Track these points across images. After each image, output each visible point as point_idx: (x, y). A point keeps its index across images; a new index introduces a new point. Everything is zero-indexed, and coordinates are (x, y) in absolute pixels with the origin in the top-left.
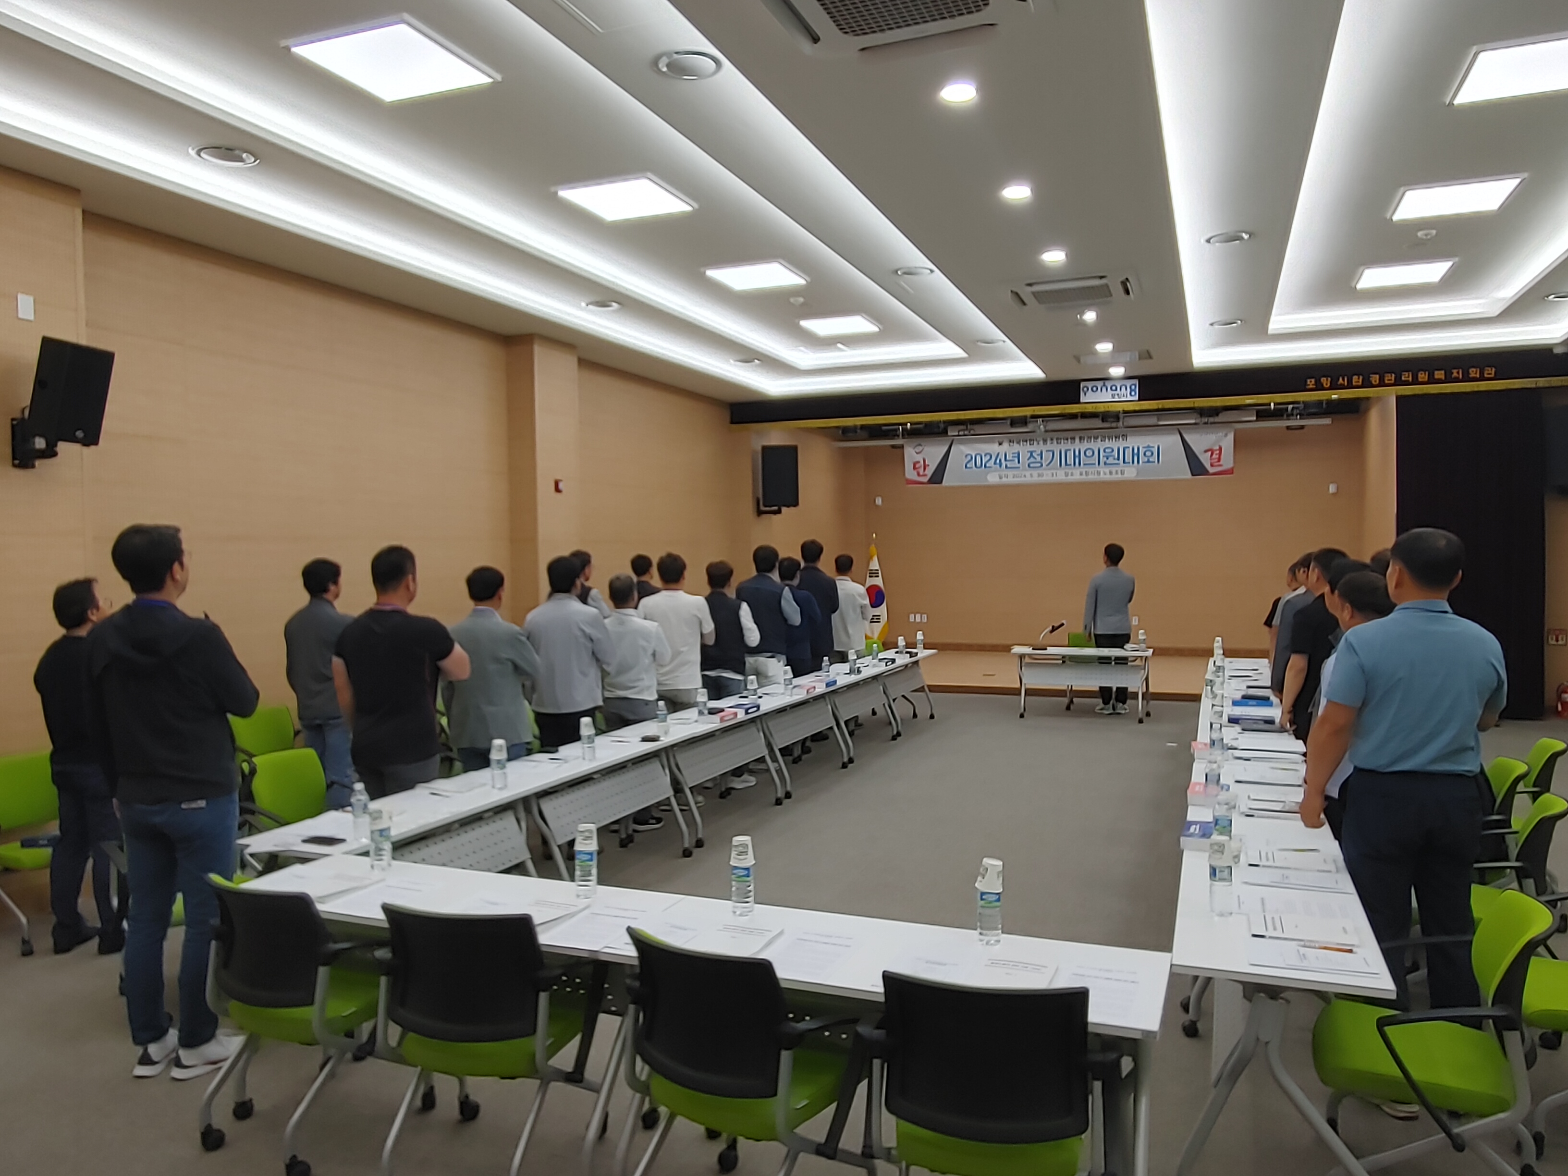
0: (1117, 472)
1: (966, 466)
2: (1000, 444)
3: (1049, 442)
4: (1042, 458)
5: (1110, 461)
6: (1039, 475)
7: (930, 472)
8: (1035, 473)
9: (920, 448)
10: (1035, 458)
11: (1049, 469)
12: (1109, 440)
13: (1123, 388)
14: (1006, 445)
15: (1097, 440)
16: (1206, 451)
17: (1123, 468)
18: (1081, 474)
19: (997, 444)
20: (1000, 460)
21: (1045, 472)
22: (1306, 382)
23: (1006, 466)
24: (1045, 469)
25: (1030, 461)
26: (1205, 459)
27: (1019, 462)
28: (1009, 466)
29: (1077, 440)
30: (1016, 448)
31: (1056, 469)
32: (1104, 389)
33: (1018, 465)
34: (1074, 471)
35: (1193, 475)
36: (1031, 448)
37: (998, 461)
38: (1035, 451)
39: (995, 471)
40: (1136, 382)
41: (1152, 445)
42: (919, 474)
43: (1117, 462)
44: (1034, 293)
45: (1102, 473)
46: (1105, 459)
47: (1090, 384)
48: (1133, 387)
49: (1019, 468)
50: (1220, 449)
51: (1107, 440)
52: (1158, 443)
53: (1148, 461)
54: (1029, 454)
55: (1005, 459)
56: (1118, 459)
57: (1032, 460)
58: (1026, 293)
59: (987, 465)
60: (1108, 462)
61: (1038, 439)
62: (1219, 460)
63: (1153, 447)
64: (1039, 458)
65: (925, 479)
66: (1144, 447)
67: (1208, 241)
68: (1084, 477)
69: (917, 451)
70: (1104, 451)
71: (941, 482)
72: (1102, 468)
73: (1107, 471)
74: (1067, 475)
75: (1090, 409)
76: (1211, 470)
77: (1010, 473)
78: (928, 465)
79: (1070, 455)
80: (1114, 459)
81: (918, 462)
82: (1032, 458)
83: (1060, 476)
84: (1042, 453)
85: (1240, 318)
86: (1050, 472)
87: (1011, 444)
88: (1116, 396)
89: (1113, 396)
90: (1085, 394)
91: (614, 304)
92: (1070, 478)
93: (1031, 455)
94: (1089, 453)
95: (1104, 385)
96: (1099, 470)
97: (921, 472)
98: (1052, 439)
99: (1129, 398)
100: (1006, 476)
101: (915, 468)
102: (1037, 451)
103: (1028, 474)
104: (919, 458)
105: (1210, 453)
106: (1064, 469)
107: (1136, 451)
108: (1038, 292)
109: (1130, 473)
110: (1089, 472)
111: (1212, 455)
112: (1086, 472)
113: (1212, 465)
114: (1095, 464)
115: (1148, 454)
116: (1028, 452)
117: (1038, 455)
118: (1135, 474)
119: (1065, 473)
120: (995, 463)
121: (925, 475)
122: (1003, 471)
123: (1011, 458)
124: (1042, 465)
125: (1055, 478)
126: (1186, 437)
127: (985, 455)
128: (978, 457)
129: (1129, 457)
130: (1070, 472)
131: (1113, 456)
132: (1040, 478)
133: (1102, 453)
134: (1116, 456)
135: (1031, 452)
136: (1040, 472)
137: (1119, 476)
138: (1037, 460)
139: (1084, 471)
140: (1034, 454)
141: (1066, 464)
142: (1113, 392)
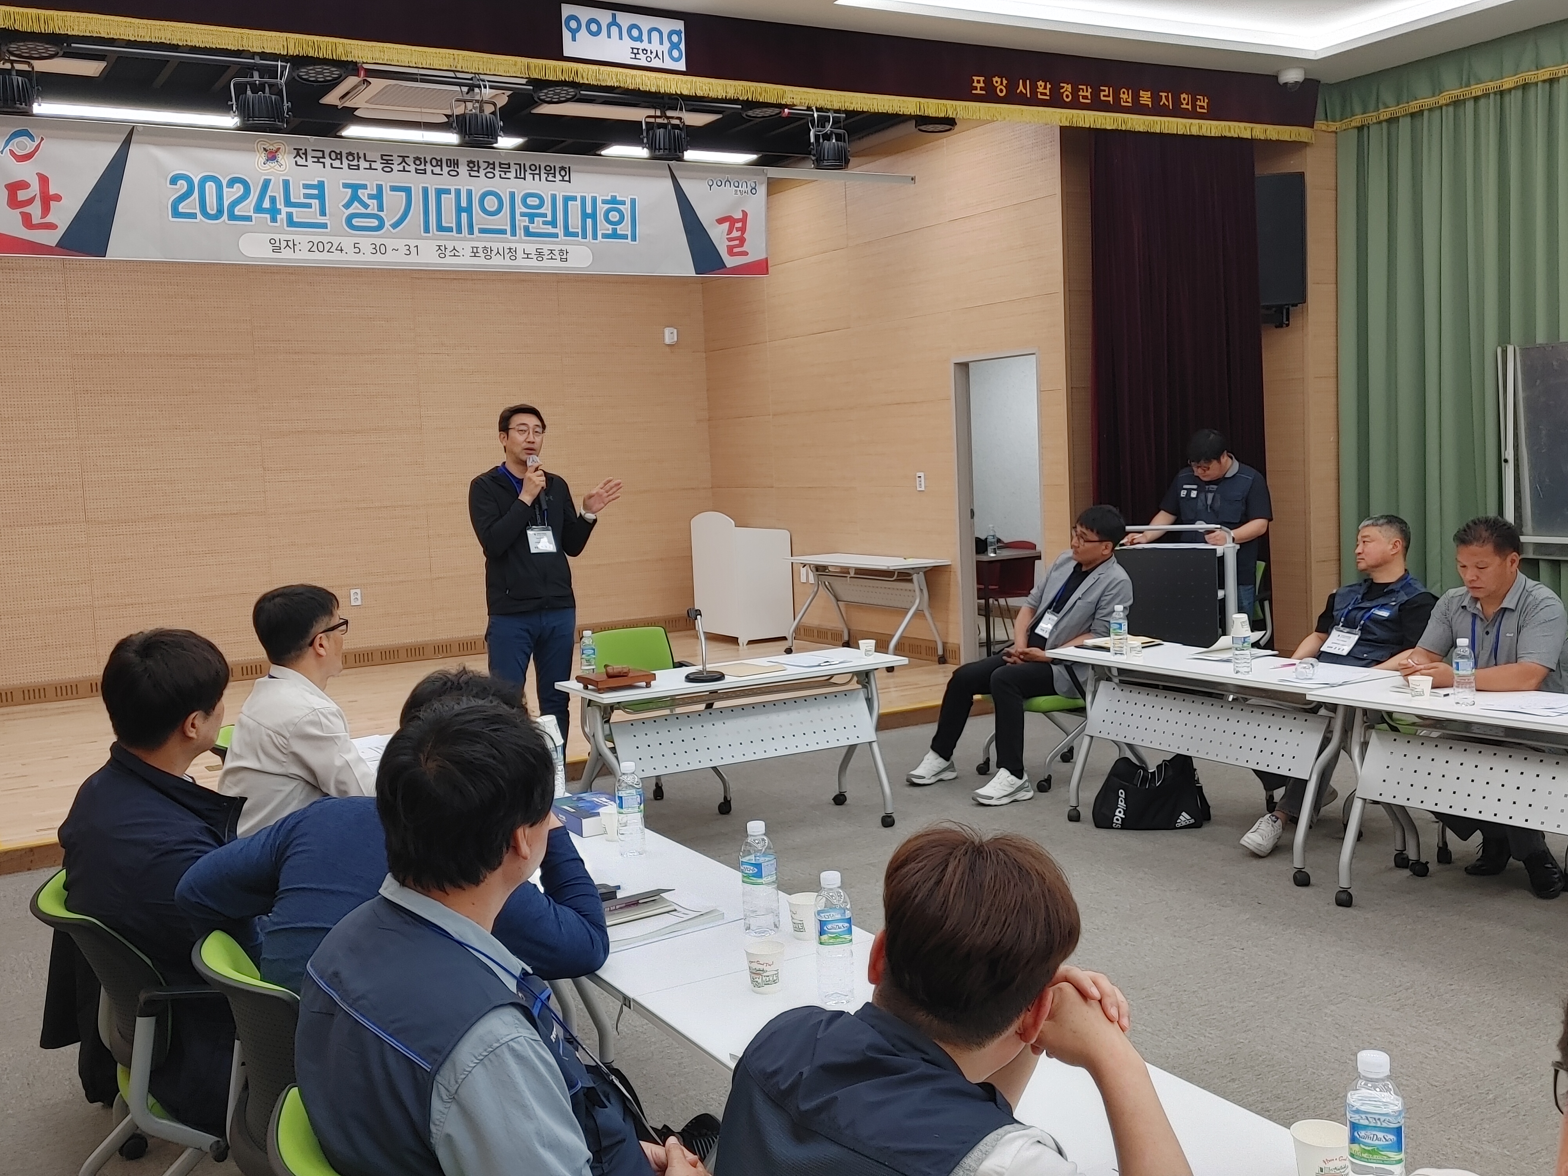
0: (552, 253)
1: (176, 213)
3: (396, 166)
4: (381, 208)
5: (538, 226)
6: (376, 249)
7: (63, 215)
8: (366, 242)
10: (366, 206)
11: (402, 236)
12: (534, 177)
13: (655, 35)
15: (508, 175)
16: (720, 221)
17: (564, 248)
18: (474, 253)
19: (263, 157)
20: (273, 200)
21: (390, 243)
23: (290, 216)
24: (390, 235)
25: (351, 210)
26: (718, 235)
27: (323, 213)
28: (296, 219)
29: (463, 169)
30: (314, 172)
31: (419, 237)
33: (321, 220)
34: (459, 245)
35: (698, 269)
36: (355, 177)
37: (266, 204)
38: (364, 187)
39: (263, 228)
40: (679, 25)
41: (619, 197)
42: (27, 220)
43: (550, 229)
45: (520, 254)
46: (526, 221)
48: (675, 38)
49: (324, 226)
50: (745, 214)
51: (529, 177)
52: (633, 196)
53: (614, 235)
54: (349, 192)
55: (288, 201)
56: (553, 223)
57: (356, 208)
59: (237, 210)
60: (532, 229)
61: (370, 155)
62: (742, 240)
63: (623, 203)
64: (373, 205)
65: (51, 238)
66: (605, 202)
68: (481, 261)
70: (524, 202)
71: (104, 252)
72: (520, 241)
73: (531, 248)
74: (441, 251)
75: (588, 75)
76: (730, 262)
77: (302, 238)
78: (58, 198)
79: (448, 201)
80: (545, 223)
81: (23, 185)
82: (356, 204)
83: (427, 253)
84: (380, 188)
86: (400, 244)
87: (301, 161)
88: (642, 56)
89: (635, 52)
90: (574, 39)
92: (448, 261)
93: (355, 198)
94: (491, 203)
95: (614, 23)
96: (513, 246)
97: (36, 219)
98: (403, 161)
99: (669, 64)
100: (291, 245)
101: (14, 202)
102: (369, 187)
103: (347, 242)
104: (27, 172)
105: (726, 225)
106: (434, 237)
107: (589, 207)
109: (580, 258)
110: (491, 250)
111: (730, 231)
112: (485, 248)
113: (731, 252)
114: (503, 232)
115: (614, 216)
116: (346, 186)
117: (371, 197)
118: (590, 262)
119: (439, 247)
120: (259, 209)
121: (52, 226)
122: (281, 231)
123: (302, 199)
124: (381, 224)
125: (413, 258)
126: (684, 184)
127: (232, 182)
128: (210, 187)
129: (575, 222)
130: (450, 245)
131: (545, 215)
132: (379, 257)
133: (520, 209)
134: (549, 218)
135: (355, 188)
136: (379, 242)
137: (557, 263)
138: (369, 211)
139: (481, 245)
140: (363, 194)
141: (441, 228)
142: (637, 45)
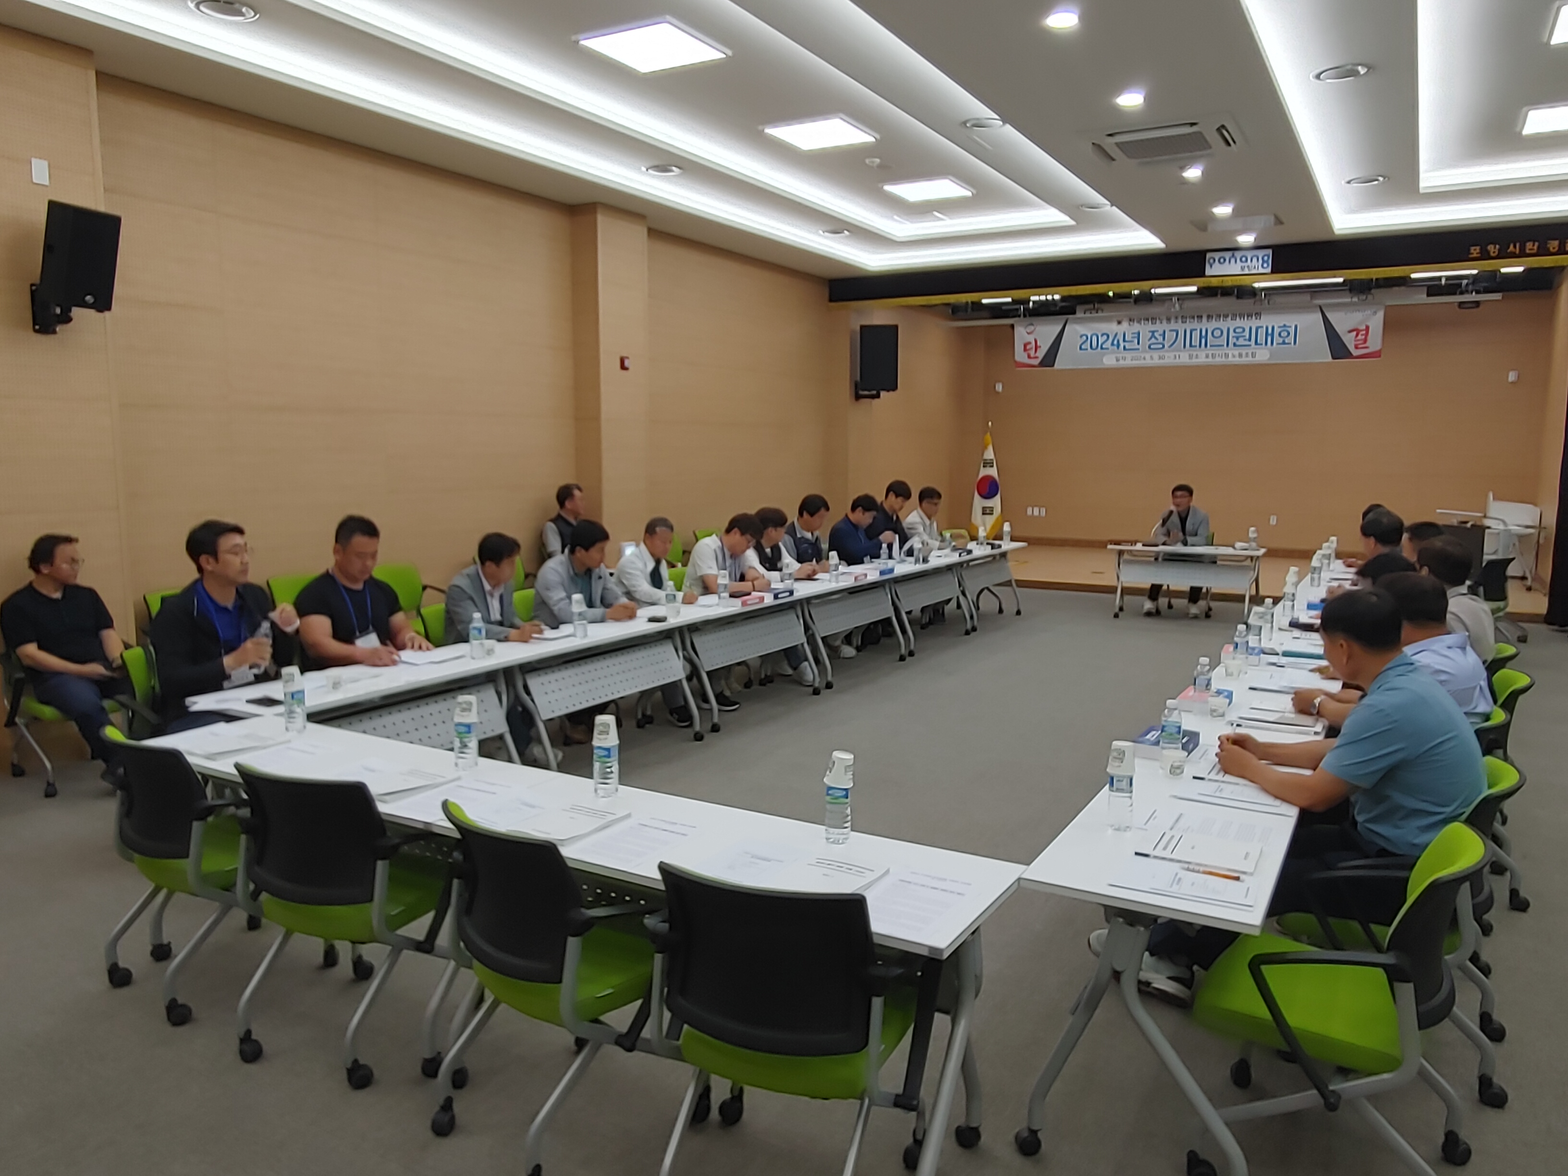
0: (1247, 354)
1: (1081, 348)
2: (1119, 323)
3: (1172, 321)
4: (1164, 339)
5: (1241, 342)
6: (1160, 358)
7: (1041, 354)
8: (1156, 355)
9: (1032, 328)
10: (1157, 339)
11: (1173, 351)
12: (1241, 319)
13: (1255, 260)
14: (1125, 325)
15: (1227, 319)
16: (1350, 331)
17: (1254, 351)
18: (1207, 356)
19: (1115, 323)
20: (1118, 341)
21: (1167, 355)
22: (1469, 250)
23: (1124, 347)
24: (1167, 351)
25: (1151, 342)
26: (1349, 340)
27: (1138, 343)
28: (1127, 347)
29: (1204, 319)
30: (1136, 327)
31: (1181, 351)
32: (1233, 260)
33: (1137, 347)
34: (1199, 353)
35: (1334, 358)
36: (1153, 328)
37: (1115, 342)
38: (1157, 331)
39: (1113, 352)
40: (1270, 252)
41: (1288, 324)
42: (1029, 357)
43: (1247, 343)
44: (1117, 144)
45: (1230, 355)
46: (1235, 340)
47: (1216, 256)
48: (1266, 258)
49: (1138, 349)
50: (1367, 328)
51: (1238, 318)
52: (1296, 323)
53: (1284, 343)
54: (1151, 334)
55: (1124, 341)
56: (1250, 340)
57: (1153, 340)
58: (1109, 143)
59: (1104, 346)
60: (1238, 343)
61: (1161, 318)
62: (1365, 341)
63: (1290, 327)
64: (1161, 339)
65: (1036, 362)
66: (1279, 327)
67: (1318, 77)
68: (1210, 359)
69: (1028, 331)
70: (1234, 331)
71: (1053, 366)
72: (1231, 349)
73: (1236, 353)
74: (1191, 357)
75: (1215, 282)
76: (1355, 353)
77: (1128, 355)
78: (1040, 347)
79: (1196, 335)
80: (1245, 340)
81: (1030, 343)
82: (1153, 339)
83: (1184, 358)
84: (1164, 332)
85: (1382, 174)
86: (1172, 355)
87: (1131, 323)
88: (1246, 269)
89: (1243, 268)
90: (1211, 266)
91: (674, 168)
92: (1194, 361)
93: (1153, 336)
94: (1217, 333)
95: (1233, 255)
96: (1227, 352)
97: (1032, 355)
98: (1177, 318)
99: (1261, 271)
100: (1124, 358)
101: (1025, 350)
102: (1160, 331)
103: (1148, 356)
104: (1031, 339)
105: (1355, 333)
106: (1188, 350)
107: (1270, 331)
108: (1122, 143)
109: (1262, 355)
110: (1216, 355)
111: (1357, 335)
112: (1212, 354)
113: (1356, 347)
114: (1223, 345)
115: (1284, 334)
116: (1150, 332)
117: (1160, 335)
118: (1268, 356)
119: (1190, 355)
120: (1112, 344)
121: (1036, 357)
122: (1120, 353)
123: (1130, 339)
124: (1164, 346)
125: (1177, 360)
126: (1329, 315)
127: (1102, 335)
128: (1094, 338)
129: (1261, 338)
130: (1195, 354)
131: (1244, 336)
132: (1161, 361)
133: (1232, 333)
134: (1247, 337)
135: (1153, 332)
136: (1161, 354)
137: (1250, 358)
138: (1159, 341)
139: (1210, 353)
140: (1156, 334)
141: (1191, 345)
142: (1243, 264)
